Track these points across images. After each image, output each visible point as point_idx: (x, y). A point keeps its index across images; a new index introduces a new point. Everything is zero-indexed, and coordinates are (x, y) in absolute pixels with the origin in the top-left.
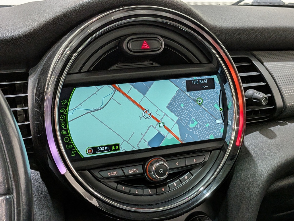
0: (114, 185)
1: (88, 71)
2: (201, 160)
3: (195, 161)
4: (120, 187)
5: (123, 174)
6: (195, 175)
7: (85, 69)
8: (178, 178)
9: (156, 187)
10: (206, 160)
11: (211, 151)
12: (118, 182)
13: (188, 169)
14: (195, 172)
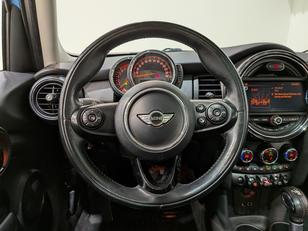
0: (256, 125)
1: (250, 76)
2: (295, 119)
3: (293, 119)
4: (258, 126)
5: (260, 121)
6: (291, 125)
7: (249, 75)
8: (283, 126)
9: (273, 129)
10: (298, 120)
11: (300, 116)
12: (257, 124)
13: (289, 123)
14: (292, 124)
